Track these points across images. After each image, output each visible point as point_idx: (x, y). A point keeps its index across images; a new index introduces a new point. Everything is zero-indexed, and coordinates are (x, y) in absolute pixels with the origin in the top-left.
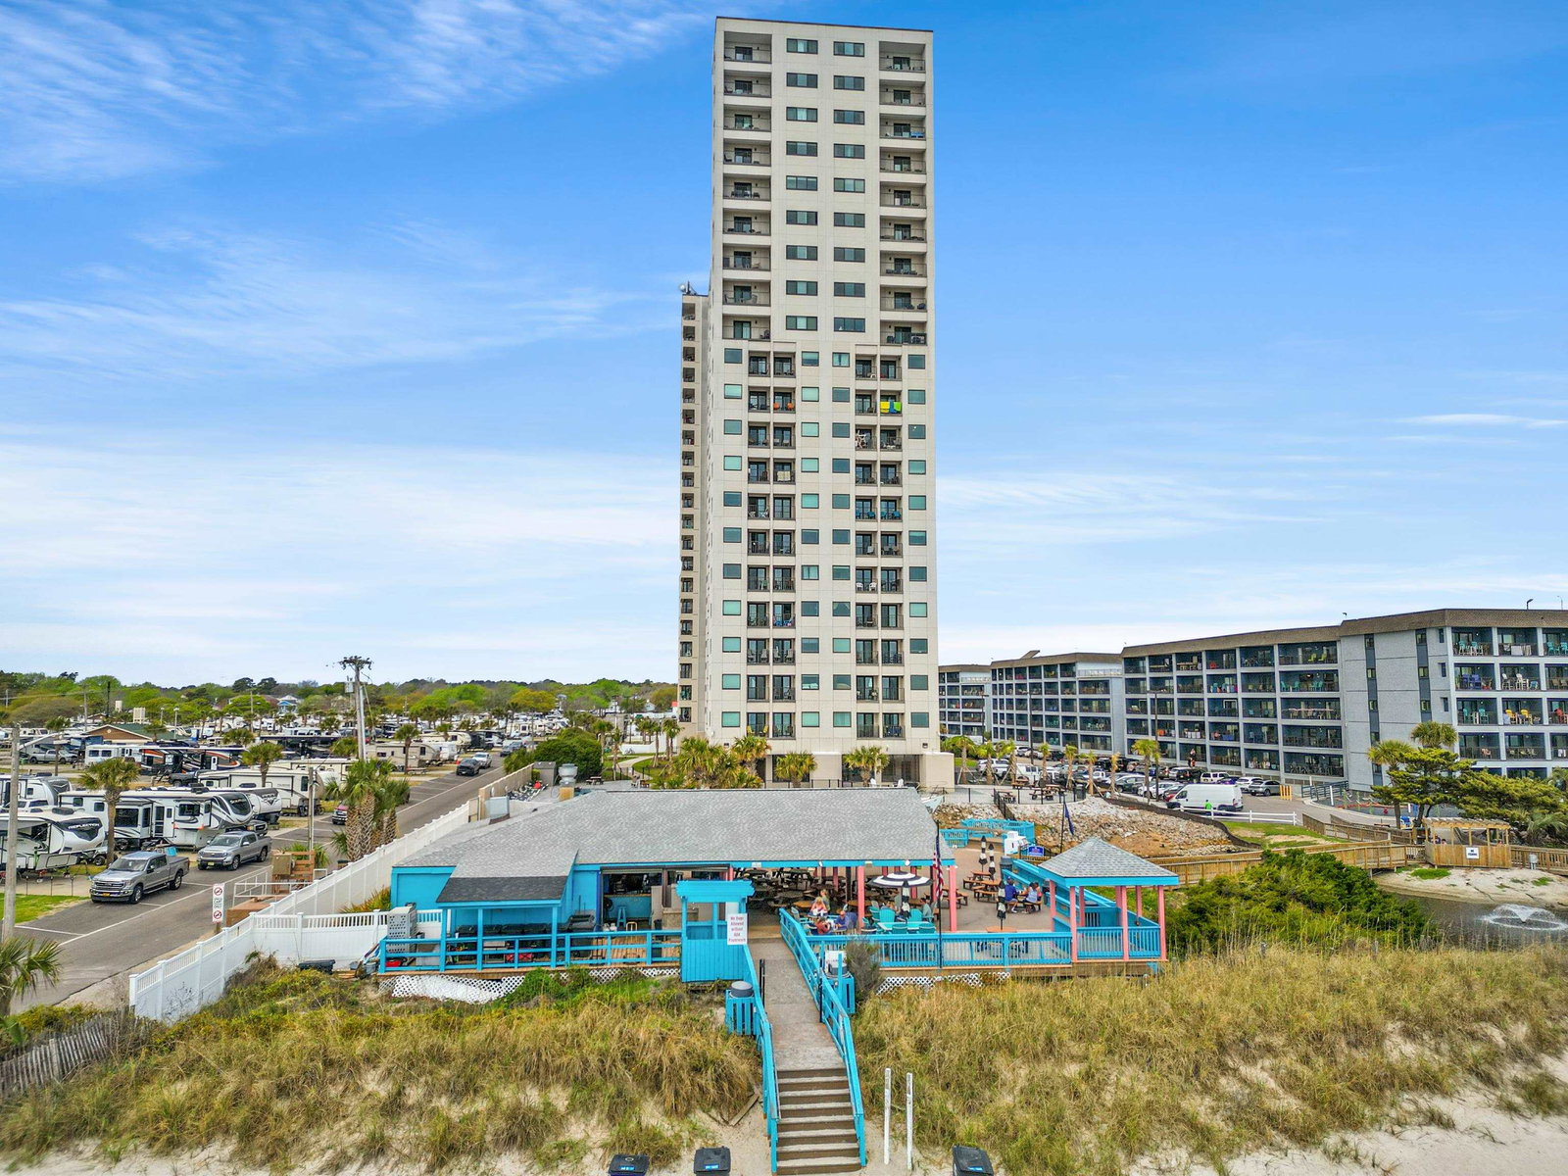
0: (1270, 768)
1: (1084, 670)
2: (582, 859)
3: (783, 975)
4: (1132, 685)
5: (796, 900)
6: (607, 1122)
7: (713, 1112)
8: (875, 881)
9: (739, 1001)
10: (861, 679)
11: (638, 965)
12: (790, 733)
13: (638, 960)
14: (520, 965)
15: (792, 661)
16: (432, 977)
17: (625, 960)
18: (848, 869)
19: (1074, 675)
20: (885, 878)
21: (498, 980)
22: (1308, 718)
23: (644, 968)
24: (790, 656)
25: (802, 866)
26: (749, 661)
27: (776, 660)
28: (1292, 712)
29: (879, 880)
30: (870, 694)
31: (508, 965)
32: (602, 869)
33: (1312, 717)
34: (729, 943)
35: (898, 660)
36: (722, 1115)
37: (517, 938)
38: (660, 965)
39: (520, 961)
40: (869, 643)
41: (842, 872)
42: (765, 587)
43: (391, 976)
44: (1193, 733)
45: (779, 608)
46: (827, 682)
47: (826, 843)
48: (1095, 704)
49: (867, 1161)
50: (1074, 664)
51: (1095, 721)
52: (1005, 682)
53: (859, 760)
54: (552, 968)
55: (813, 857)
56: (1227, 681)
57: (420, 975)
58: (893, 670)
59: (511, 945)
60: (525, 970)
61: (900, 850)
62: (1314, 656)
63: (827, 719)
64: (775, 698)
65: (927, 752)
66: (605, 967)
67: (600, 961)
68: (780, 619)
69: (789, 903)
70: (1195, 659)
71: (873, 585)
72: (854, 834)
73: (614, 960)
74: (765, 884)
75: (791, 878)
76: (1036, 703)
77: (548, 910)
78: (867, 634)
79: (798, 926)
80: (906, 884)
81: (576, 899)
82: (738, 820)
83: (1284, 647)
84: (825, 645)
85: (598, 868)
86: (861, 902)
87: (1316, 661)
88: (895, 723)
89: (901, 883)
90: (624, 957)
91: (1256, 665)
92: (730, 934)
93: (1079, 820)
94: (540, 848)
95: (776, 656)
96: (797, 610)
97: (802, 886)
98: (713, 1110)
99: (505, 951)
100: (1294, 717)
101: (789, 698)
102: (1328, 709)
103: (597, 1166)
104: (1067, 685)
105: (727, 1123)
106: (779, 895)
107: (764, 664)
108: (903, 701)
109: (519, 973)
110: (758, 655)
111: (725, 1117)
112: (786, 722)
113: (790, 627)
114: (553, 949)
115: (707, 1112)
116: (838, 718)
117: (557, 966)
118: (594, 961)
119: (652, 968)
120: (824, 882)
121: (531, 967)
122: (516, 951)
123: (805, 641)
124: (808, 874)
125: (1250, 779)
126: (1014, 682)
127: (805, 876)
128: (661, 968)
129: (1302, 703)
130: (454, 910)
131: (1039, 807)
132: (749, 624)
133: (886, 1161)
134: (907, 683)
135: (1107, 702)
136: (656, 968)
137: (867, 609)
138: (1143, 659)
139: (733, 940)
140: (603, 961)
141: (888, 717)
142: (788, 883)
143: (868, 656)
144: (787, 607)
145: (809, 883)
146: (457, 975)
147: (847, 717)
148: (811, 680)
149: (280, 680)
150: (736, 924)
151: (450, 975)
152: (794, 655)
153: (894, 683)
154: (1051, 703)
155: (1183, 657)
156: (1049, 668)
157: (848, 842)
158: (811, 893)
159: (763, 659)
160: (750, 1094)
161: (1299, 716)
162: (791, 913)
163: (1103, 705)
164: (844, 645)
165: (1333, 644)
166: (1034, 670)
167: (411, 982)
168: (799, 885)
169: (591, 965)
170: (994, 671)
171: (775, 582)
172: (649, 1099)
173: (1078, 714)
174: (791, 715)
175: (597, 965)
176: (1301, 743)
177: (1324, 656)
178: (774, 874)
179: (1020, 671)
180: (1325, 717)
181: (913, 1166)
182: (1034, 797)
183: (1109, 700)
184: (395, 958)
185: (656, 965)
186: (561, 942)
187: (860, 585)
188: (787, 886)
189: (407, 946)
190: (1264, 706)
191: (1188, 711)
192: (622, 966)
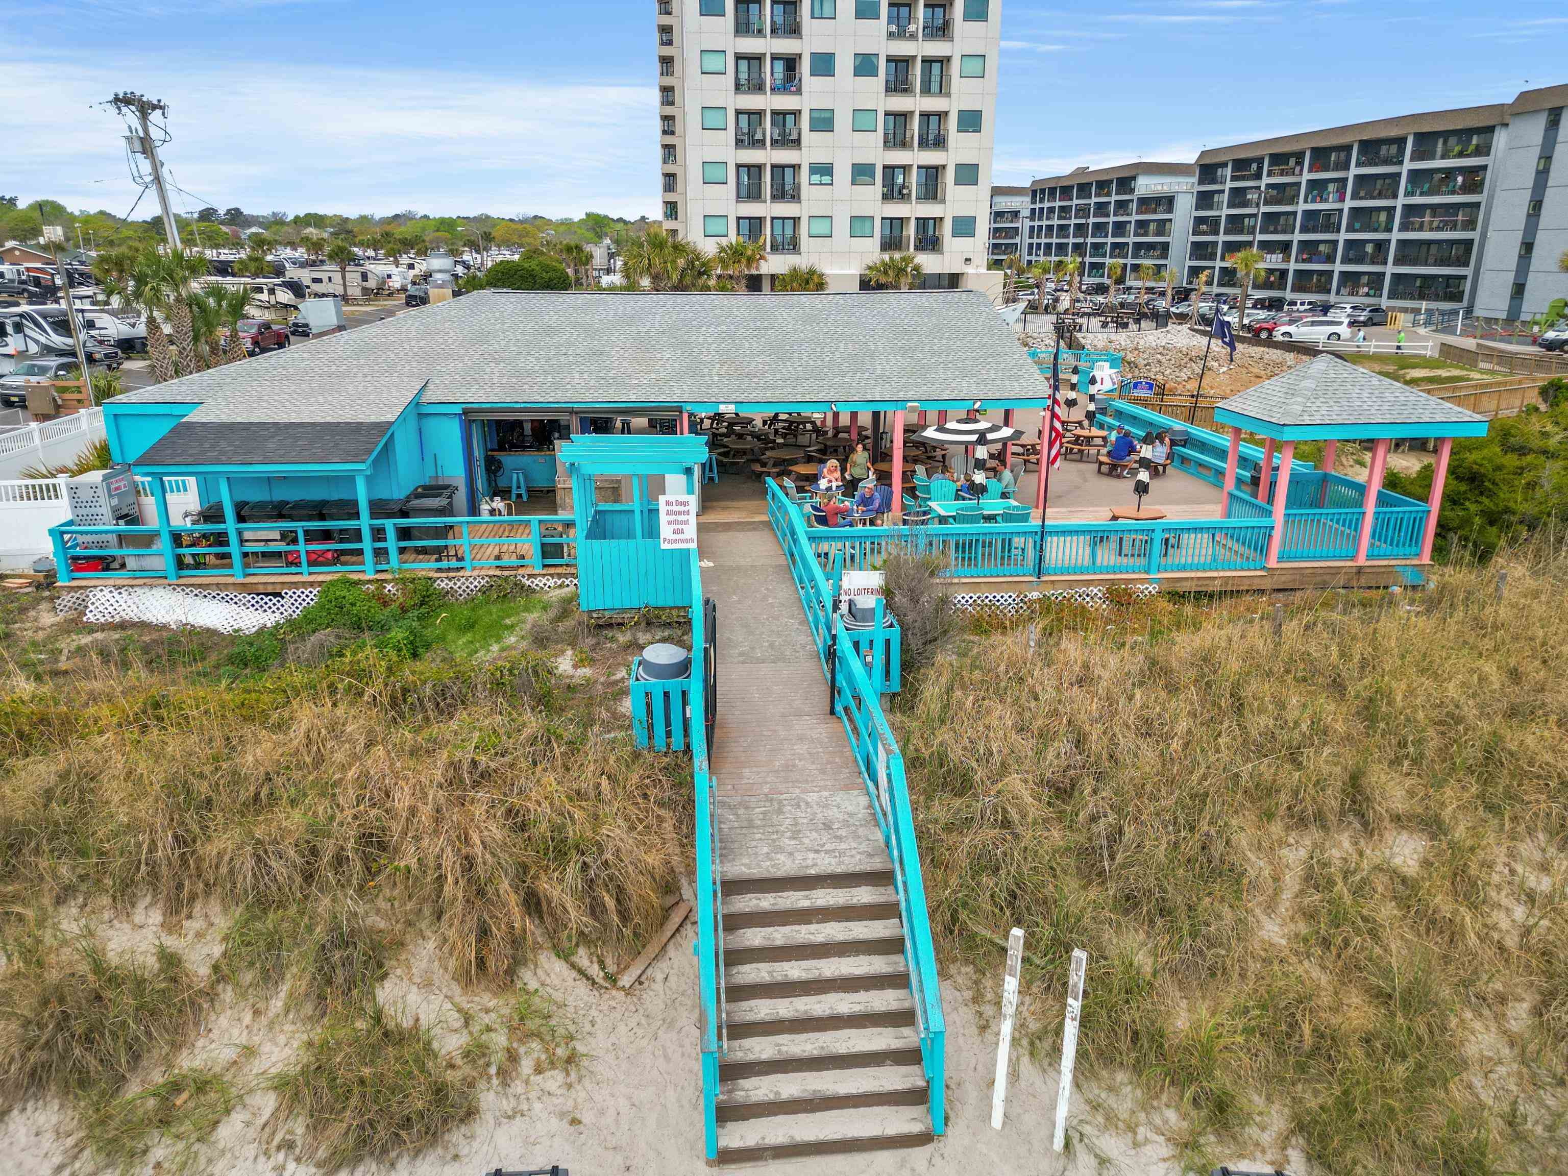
0: (1367, 295)
1: (1146, 185)
2: (430, 396)
3: (765, 597)
4: (1204, 200)
5: (794, 462)
6: (308, 1009)
7: (582, 957)
8: (924, 434)
9: (657, 686)
10: (890, 170)
11: (521, 571)
12: (794, 246)
13: (521, 562)
14: (313, 569)
15: (796, 143)
16: (154, 591)
17: (498, 563)
18: (876, 415)
19: (1132, 191)
20: (941, 429)
21: (278, 595)
22: (1431, 230)
23: (530, 576)
24: (794, 136)
25: (806, 411)
26: (739, 143)
27: (774, 142)
28: (1413, 223)
29: (930, 433)
30: (900, 192)
31: (293, 569)
32: (466, 412)
33: (1438, 229)
34: (665, 546)
35: (940, 143)
36: (602, 963)
37: (300, 527)
38: (559, 570)
39: (311, 563)
40: (901, 117)
41: (865, 419)
42: (760, 31)
43: (80, 588)
44: (1274, 256)
45: (779, 66)
46: (842, 174)
47: (843, 374)
48: (1152, 226)
49: (947, 1119)
50: (1134, 178)
51: (1151, 246)
52: (1046, 205)
53: (886, 273)
54: (370, 576)
55: (821, 396)
56: (1331, 187)
57: (132, 586)
58: (931, 157)
59: (289, 537)
60: (320, 578)
61: (964, 383)
62: (1457, 149)
63: (842, 226)
64: (774, 198)
65: (969, 270)
66: (461, 573)
67: (454, 564)
68: (779, 82)
69: (783, 469)
70: (1292, 162)
71: (912, 28)
72: (888, 361)
73: (476, 563)
74: (749, 438)
75: (789, 428)
76: (1080, 229)
77: (349, 480)
78: (900, 103)
79: (793, 510)
80: (982, 439)
81: (429, 459)
82: (701, 340)
83: (1420, 137)
84: (843, 121)
85: (458, 409)
86: (897, 466)
87: (1461, 155)
88: (931, 232)
89: (974, 438)
90: (498, 558)
91: (1376, 165)
92: (666, 531)
93: (1165, 352)
94: (365, 376)
95: (776, 137)
96: (805, 66)
97: (803, 440)
98: (582, 951)
99: (281, 547)
100: (1414, 230)
101: (793, 197)
102: (1460, 218)
103: (251, 1150)
104: (1122, 206)
105: (612, 979)
106: (768, 454)
107: (759, 148)
108: (943, 201)
109: (312, 584)
110: (751, 134)
111: (612, 968)
112: (789, 231)
113: (793, 93)
114: (367, 544)
115: (565, 955)
116: (858, 224)
117: (378, 572)
118: (444, 564)
119: (544, 575)
120: (835, 435)
121: (328, 574)
122: (302, 547)
123: (815, 115)
124: (813, 423)
125: (1348, 306)
126: (1058, 204)
127: (809, 426)
128: (560, 576)
129: (1428, 211)
130: (201, 478)
131: (1113, 337)
132: (738, 87)
133: (997, 1120)
134: (950, 175)
135: (1168, 224)
136: (552, 575)
137: (900, 64)
138: (1225, 165)
139: (671, 541)
140: (459, 564)
141: (922, 222)
142: (784, 436)
143: (899, 137)
144: (791, 63)
145: (814, 436)
146: (200, 586)
147: (868, 224)
148: (824, 170)
149: (246, 211)
150: (676, 513)
151: (187, 586)
152: (799, 135)
153: (933, 174)
154: (1100, 228)
155: (1278, 159)
156: (1103, 186)
157: (878, 372)
158: (818, 451)
159: (758, 141)
160: (670, 900)
161: (1421, 228)
162: (782, 487)
163: (1162, 227)
164: (867, 119)
165: (1490, 130)
166: (1084, 190)
167: (118, 597)
168: (800, 438)
169: (439, 570)
170: (1034, 193)
171: (773, 23)
172: (428, 933)
173: (1131, 239)
174: (796, 220)
175: (449, 570)
176: (1414, 262)
177: (1471, 148)
178: (765, 423)
179: (1066, 191)
180: (1454, 228)
181: (1067, 1146)
182: (1105, 325)
183: (1171, 220)
184: (85, 558)
185: (551, 571)
186: (378, 534)
187: (893, 28)
188: (780, 441)
189: (113, 539)
190: (1374, 219)
191: (1272, 228)
192: (491, 573)
